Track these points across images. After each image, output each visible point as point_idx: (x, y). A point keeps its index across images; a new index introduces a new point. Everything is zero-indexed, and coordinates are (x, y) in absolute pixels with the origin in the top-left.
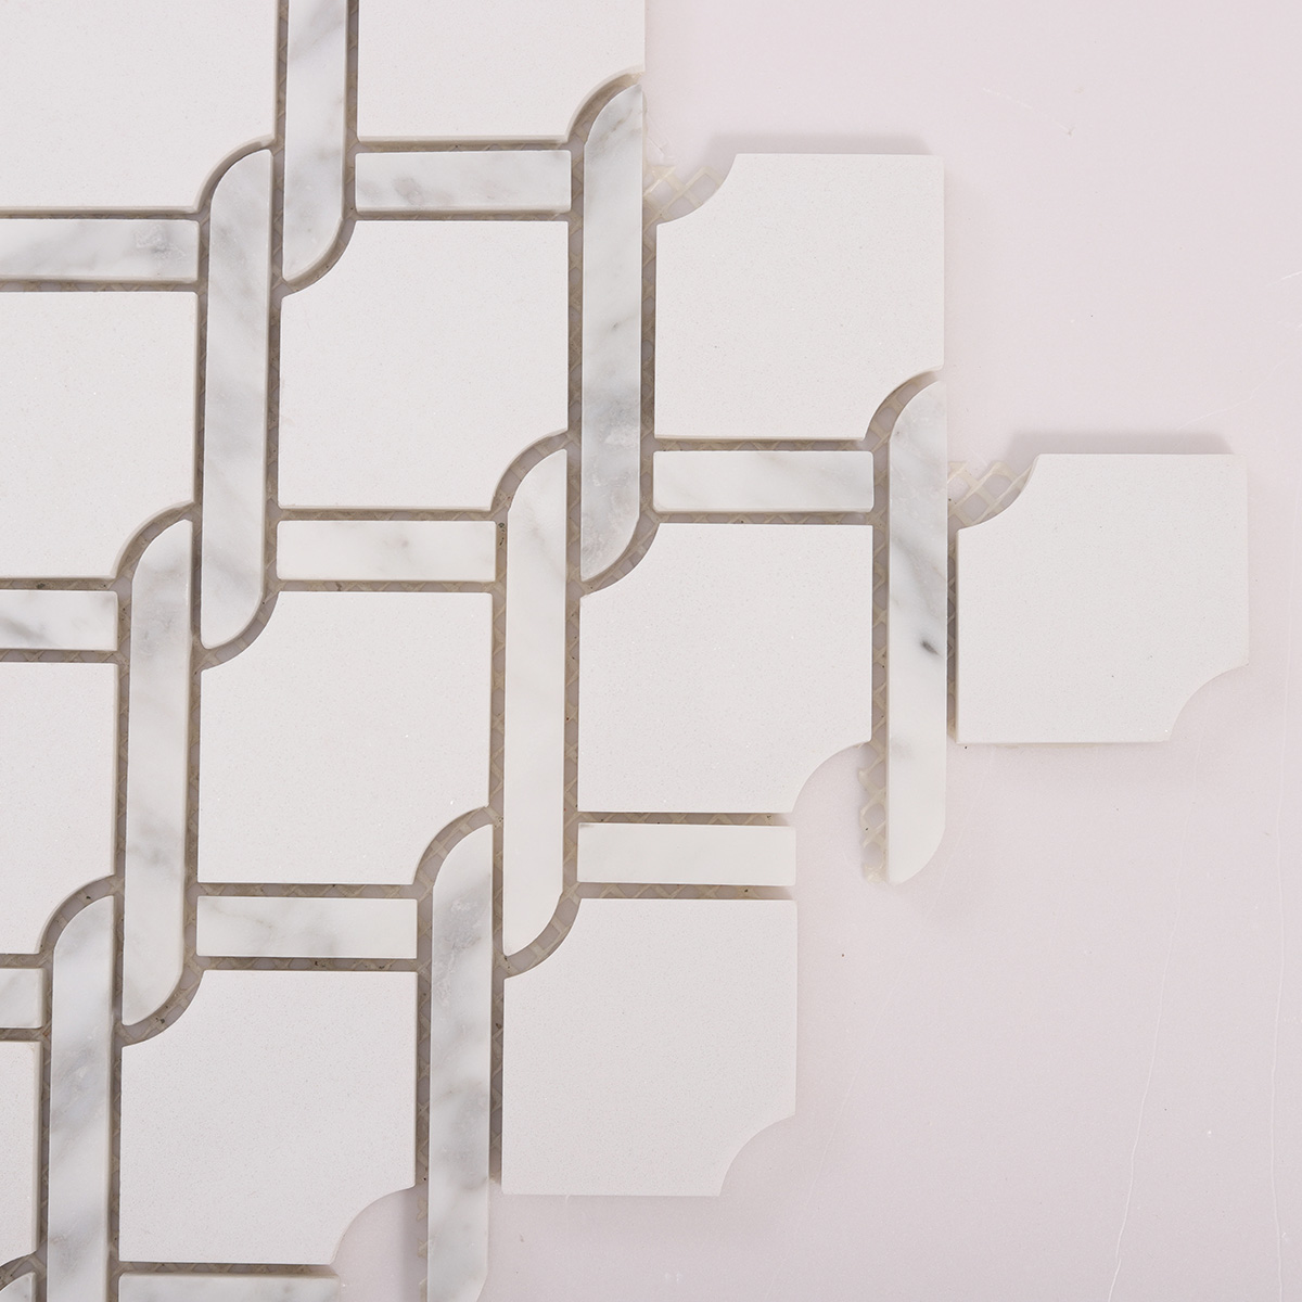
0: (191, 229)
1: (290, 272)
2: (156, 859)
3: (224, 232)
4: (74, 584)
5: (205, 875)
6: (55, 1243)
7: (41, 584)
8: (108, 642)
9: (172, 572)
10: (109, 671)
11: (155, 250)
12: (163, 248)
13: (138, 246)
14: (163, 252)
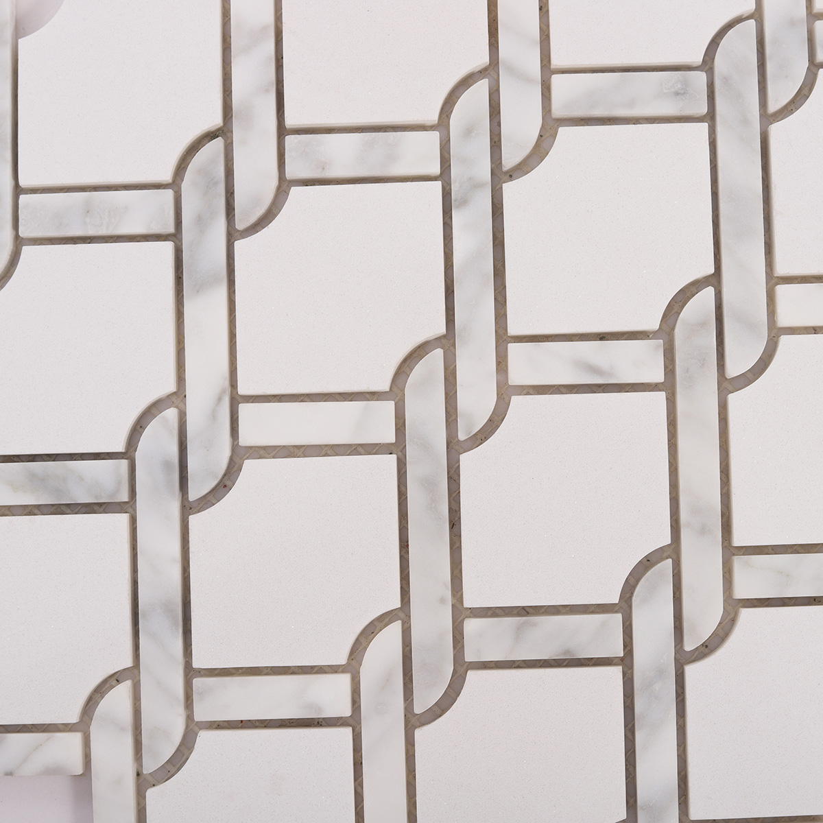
0: (702, 77)
1: (773, 106)
2: (703, 531)
3: (726, 80)
4: (626, 336)
5: (738, 540)
6: (643, 810)
7: (602, 337)
8: (658, 376)
9: (703, 324)
10: (661, 396)
11: (677, 94)
12: (682, 91)
13: (665, 91)
14: (683, 94)
